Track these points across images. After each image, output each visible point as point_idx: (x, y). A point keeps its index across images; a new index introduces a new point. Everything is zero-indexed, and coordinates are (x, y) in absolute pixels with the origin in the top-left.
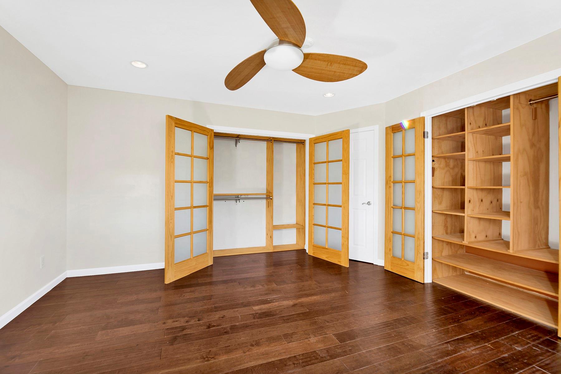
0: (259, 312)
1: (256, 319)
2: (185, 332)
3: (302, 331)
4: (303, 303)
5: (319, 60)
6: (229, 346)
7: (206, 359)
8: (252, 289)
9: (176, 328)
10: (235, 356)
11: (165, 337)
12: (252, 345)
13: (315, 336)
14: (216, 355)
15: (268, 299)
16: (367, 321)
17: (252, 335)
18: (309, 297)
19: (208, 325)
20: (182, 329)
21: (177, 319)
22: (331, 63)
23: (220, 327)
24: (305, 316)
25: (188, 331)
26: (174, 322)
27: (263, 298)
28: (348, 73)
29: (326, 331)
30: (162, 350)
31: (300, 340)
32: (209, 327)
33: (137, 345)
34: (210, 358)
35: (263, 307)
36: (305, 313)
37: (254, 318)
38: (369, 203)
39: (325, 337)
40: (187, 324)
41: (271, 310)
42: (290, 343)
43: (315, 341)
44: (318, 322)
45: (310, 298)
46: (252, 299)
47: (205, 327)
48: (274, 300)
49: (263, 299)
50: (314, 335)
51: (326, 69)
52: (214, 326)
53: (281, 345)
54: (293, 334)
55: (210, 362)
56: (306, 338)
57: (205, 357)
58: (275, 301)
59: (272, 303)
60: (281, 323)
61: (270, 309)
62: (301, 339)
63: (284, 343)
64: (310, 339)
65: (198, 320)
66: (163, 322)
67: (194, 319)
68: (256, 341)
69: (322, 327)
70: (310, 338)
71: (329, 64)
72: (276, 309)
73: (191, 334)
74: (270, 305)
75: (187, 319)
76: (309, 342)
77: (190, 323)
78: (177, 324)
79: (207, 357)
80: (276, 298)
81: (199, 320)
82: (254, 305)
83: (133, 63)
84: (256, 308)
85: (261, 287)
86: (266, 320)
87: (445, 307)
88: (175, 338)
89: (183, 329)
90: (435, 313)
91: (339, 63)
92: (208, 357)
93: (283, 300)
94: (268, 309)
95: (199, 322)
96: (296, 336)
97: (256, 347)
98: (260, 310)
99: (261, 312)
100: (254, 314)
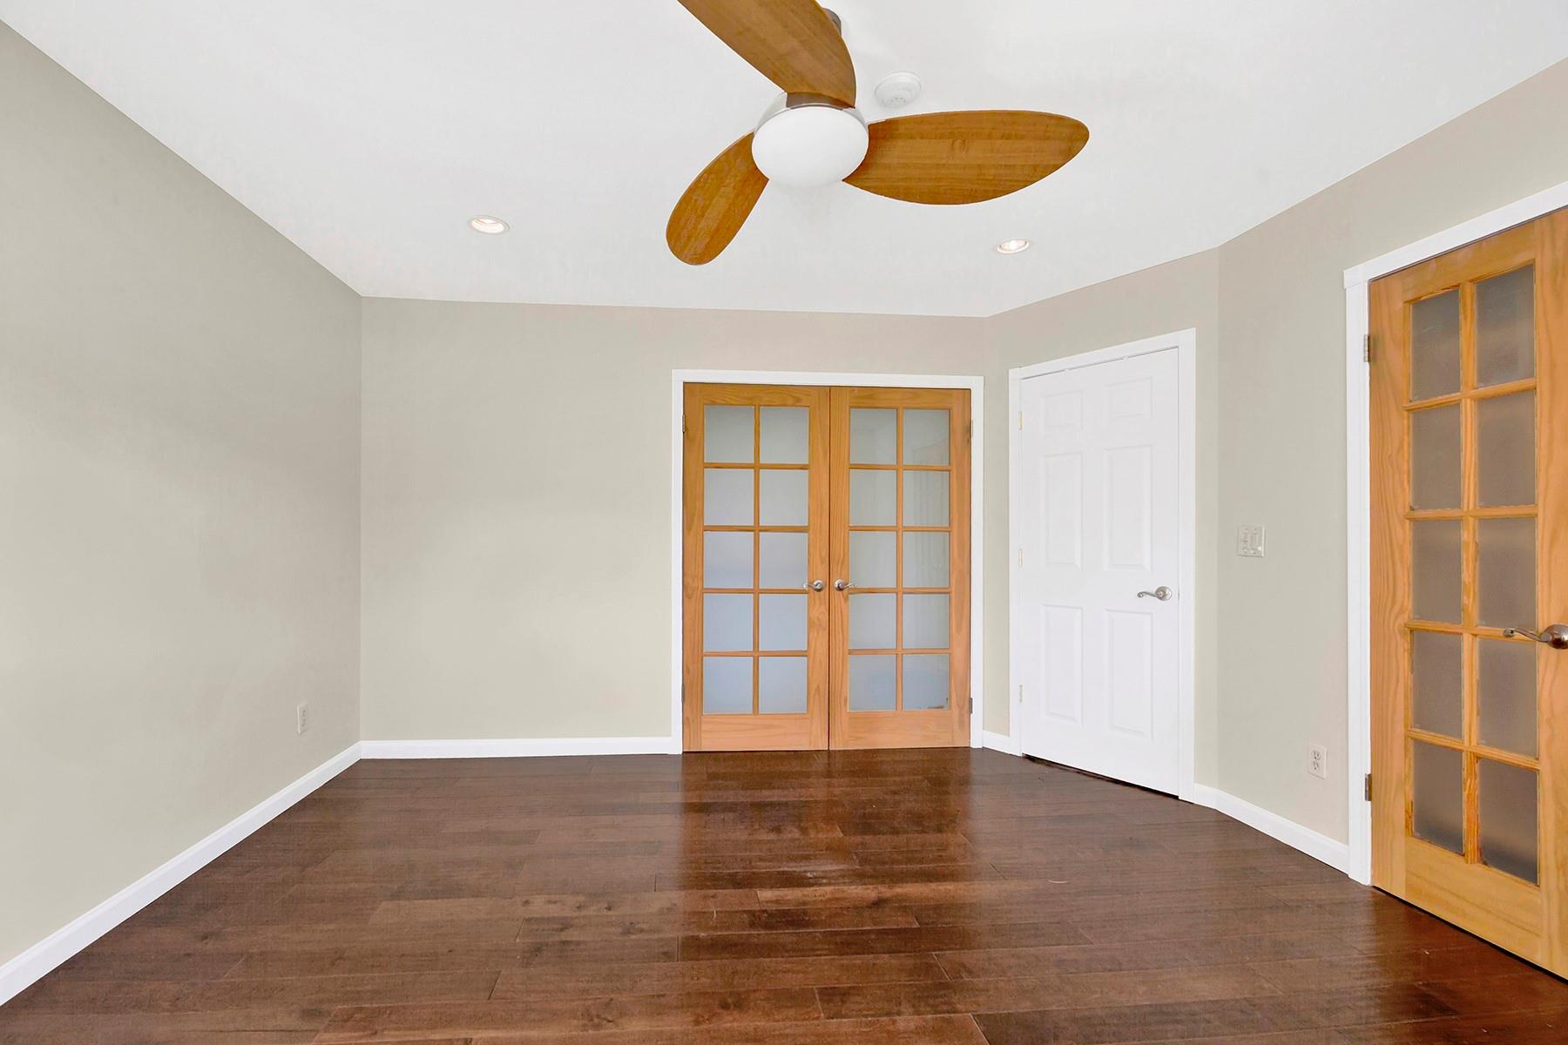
0: (774, 907)
1: (760, 928)
2: (564, 936)
3: (880, 987)
4: (906, 901)
5: (922, 138)
6: (663, 996)
7: (596, 1020)
8: (772, 836)
9: (549, 920)
10: (669, 1028)
11: (518, 940)
12: (725, 1006)
13: (918, 1013)
14: (622, 1014)
15: (809, 875)
16: (1106, 990)
17: (734, 972)
18: (931, 882)
19: (628, 924)
20: (560, 926)
21: (557, 897)
22: (964, 141)
23: (656, 936)
24: (903, 940)
25: (572, 935)
26: (550, 902)
27: (794, 869)
28: (1024, 166)
29: (955, 999)
30: (499, 974)
31: (866, 1016)
32: (627, 932)
33: (450, 951)
34: (605, 1019)
35: (786, 895)
36: (905, 930)
37: (752, 925)
38: (1161, 594)
39: (949, 1021)
40: (577, 914)
41: (806, 907)
42: (832, 1018)
43: (912, 1025)
44: (939, 968)
45: (933, 885)
46: (763, 868)
47: (620, 930)
48: (822, 878)
49: (795, 872)
50: (914, 1006)
51: (950, 162)
52: (642, 931)
53: (804, 1020)
54: (851, 991)
55: (602, 1031)
56: (888, 1014)
57: (594, 1013)
58: (824, 881)
59: (816, 888)
60: (824, 952)
61: (804, 903)
62: (871, 1012)
63: (816, 1016)
64: (897, 1018)
65: (606, 906)
66: (524, 900)
67: (599, 902)
68: (739, 994)
69: (946, 986)
70: (899, 1013)
71: (958, 143)
72: (820, 906)
73: (578, 943)
74: (808, 891)
75: (581, 898)
76: (891, 1028)
77: (584, 913)
78: (554, 911)
79: (598, 1016)
80: (831, 871)
81: (609, 909)
82: (762, 886)
83: (474, 224)
84: (766, 894)
85: (796, 834)
86: (786, 936)
87: (1427, 985)
88: (537, 950)
89: (565, 925)
90: (1378, 1001)
91: (990, 137)
92: (603, 1016)
93: (851, 883)
94: (800, 904)
95: (610, 913)
96: (858, 999)
97: (735, 1012)
98: (777, 902)
99: (777, 910)
100: (757, 914)
